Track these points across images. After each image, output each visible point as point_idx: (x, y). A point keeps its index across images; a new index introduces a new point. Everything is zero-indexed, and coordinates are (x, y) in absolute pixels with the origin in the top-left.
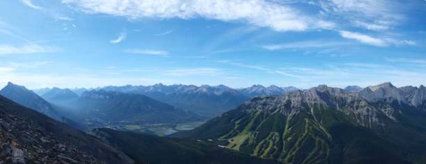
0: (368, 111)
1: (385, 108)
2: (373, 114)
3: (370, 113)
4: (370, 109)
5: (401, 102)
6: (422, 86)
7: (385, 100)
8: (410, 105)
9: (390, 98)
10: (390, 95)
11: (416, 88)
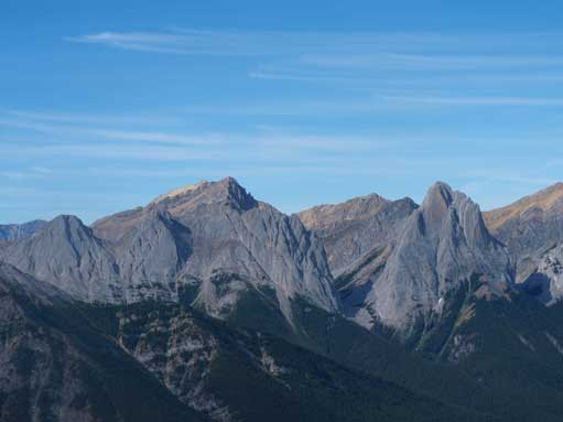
0: (25, 361)
1: (160, 341)
2: (56, 381)
3: (41, 377)
4: (40, 347)
5: (299, 302)
6: (444, 193)
7: (189, 292)
8: (362, 319)
9: (221, 282)
10: (222, 262)
11: (409, 205)
